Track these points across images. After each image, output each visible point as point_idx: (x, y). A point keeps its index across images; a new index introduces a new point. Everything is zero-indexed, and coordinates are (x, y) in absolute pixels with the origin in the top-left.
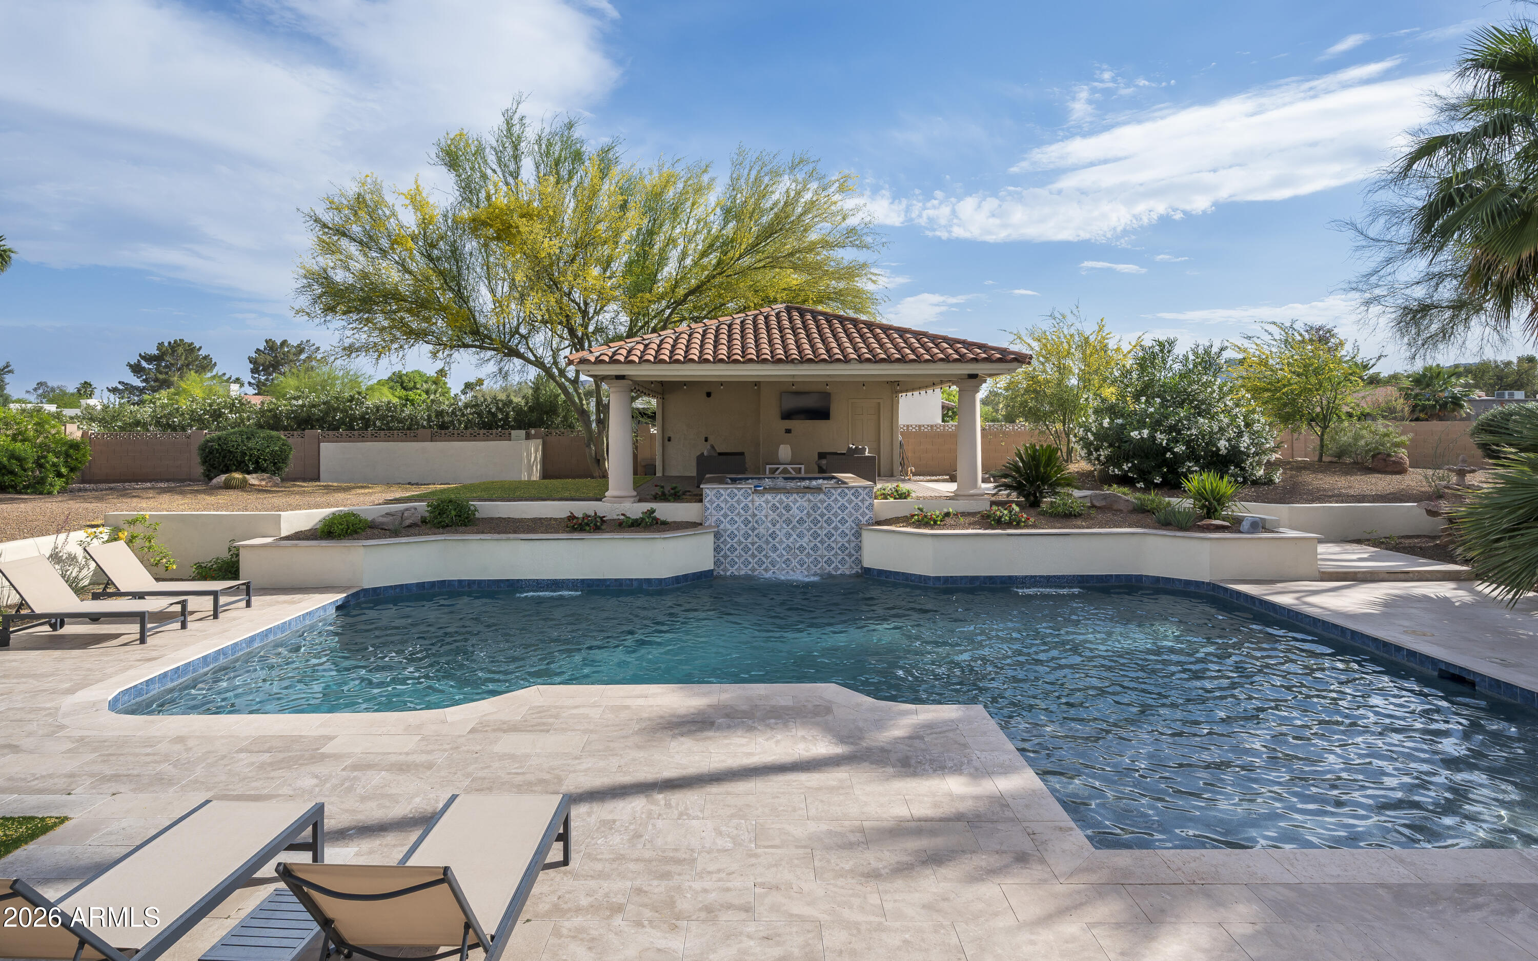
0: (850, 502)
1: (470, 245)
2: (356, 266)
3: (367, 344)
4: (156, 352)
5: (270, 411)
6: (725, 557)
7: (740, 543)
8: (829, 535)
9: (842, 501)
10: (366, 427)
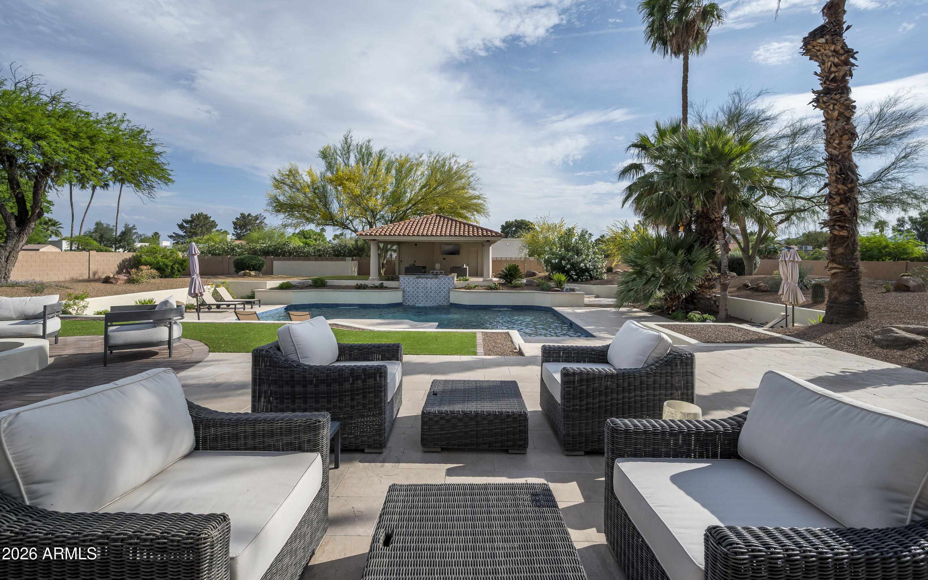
0: (447, 282)
1: (329, 187)
2: (287, 195)
3: (291, 223)
4: (190, 219)
5: (253, 248)
6: (407, 299)
7: (411, 294)
8: (440, 292)
9: (444, 281)
10: (290, 255)
